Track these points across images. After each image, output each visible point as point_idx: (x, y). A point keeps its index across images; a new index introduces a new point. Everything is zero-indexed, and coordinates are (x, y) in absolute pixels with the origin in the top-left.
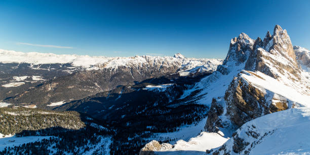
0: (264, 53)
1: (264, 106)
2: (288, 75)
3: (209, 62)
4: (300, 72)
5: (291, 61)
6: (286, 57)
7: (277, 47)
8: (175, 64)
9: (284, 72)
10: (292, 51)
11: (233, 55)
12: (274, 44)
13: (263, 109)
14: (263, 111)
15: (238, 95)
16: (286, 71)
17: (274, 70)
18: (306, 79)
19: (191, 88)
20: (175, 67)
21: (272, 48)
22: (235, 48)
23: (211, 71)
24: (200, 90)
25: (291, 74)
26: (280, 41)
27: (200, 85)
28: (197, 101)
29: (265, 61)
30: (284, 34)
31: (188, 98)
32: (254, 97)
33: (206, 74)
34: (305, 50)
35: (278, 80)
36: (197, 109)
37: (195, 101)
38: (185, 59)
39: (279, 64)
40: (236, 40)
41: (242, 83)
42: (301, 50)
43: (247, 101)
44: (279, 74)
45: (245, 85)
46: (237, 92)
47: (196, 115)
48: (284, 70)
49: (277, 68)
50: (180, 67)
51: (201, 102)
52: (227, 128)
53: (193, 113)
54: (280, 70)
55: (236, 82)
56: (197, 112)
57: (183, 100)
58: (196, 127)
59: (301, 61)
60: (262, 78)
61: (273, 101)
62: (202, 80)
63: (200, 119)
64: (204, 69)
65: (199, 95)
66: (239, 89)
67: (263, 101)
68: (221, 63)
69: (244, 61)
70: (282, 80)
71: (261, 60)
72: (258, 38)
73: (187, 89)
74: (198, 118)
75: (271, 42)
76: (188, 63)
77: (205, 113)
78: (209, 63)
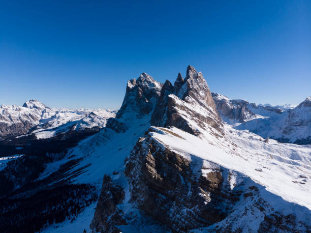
0: (178, 101)
1: (190, 180)
2: (209, 130)
3: (92, 113)
4: (222, 126)
5: (210, 111)
6: (204, 106)
7: (193, 94)
8: (25, 119)
9: (204, 126)
10: (211, 99)
11: (133, 103)
12: (189, 89)
13: (190, 184)
14: (190, 189)
15: (149, 167)
16: (207, 125)
17: (193, 124)
18: (231, 134)
19: (60, 159)
20: (25, 123)
21: (186, 94)
22: (135, 93)
23: (96, 127)
24: (78, 160)
25: (213, 129)
26: (196, 86)
27: (77, 152)
28: (72, 180)
29: (181, 112)
30: (200, 77)
31: (54, 176)
32: (175, 167)
33: (88, 133)
34: (225, 98)
35: (201, 138)
36: (73, 193)
37: (69, 179)
38: (47, 110)
39: (197, 115)
40: (135, 83)
41: (154, 147)
42: (220, 97)
43: (165, 175)
44: (200, 129)
45: (160, 150)
46: (149, 163)
47: (72, 204)
48: (204, 123)
49: (196, 121)
50: (36, 123)
51: (80, 180)
52: (133, 224)
53: (65, 200)
54: (200, 124)
55: (144, 145)
56: (74, 197)
57: (45, 181)
58: (72, 224)
59: (222, 111)
60: (181, 137)
61: (203, 171)
62: (80, 144)
63: (79, 208)
64: (84, 126)
65: (76, 168)
66: (151, 158)
67: (188, 173)
68: (113, 116)
69: (148, 113)
70: (204, 137)
71: (175, 111)
72: (167, 82)
73: (51, 160)
74: (75, 209)
75: (184, 87)
76: (53, 117)
77: (89, 197)
78: (92, 116)
